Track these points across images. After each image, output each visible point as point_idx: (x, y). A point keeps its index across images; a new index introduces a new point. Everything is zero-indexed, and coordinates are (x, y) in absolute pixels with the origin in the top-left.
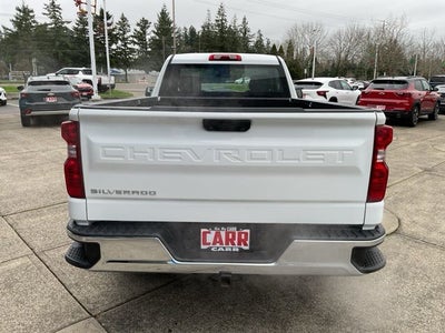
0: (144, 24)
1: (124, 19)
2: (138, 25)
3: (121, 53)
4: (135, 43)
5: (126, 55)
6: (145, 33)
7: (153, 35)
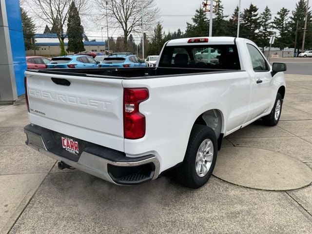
0: (284, 12)
1: (267, 10)
2: (278, 13)
3: (262, 35)
4: (274, 27)
5: (265, 37)
6: (283, 19)
7: (290, 20)
